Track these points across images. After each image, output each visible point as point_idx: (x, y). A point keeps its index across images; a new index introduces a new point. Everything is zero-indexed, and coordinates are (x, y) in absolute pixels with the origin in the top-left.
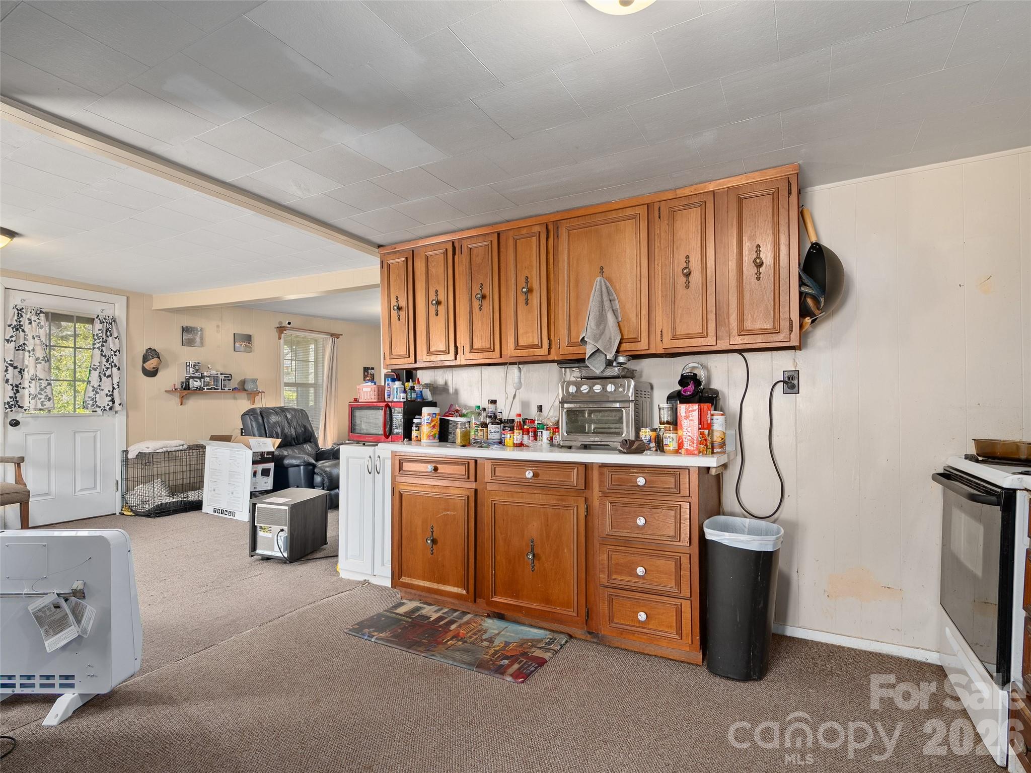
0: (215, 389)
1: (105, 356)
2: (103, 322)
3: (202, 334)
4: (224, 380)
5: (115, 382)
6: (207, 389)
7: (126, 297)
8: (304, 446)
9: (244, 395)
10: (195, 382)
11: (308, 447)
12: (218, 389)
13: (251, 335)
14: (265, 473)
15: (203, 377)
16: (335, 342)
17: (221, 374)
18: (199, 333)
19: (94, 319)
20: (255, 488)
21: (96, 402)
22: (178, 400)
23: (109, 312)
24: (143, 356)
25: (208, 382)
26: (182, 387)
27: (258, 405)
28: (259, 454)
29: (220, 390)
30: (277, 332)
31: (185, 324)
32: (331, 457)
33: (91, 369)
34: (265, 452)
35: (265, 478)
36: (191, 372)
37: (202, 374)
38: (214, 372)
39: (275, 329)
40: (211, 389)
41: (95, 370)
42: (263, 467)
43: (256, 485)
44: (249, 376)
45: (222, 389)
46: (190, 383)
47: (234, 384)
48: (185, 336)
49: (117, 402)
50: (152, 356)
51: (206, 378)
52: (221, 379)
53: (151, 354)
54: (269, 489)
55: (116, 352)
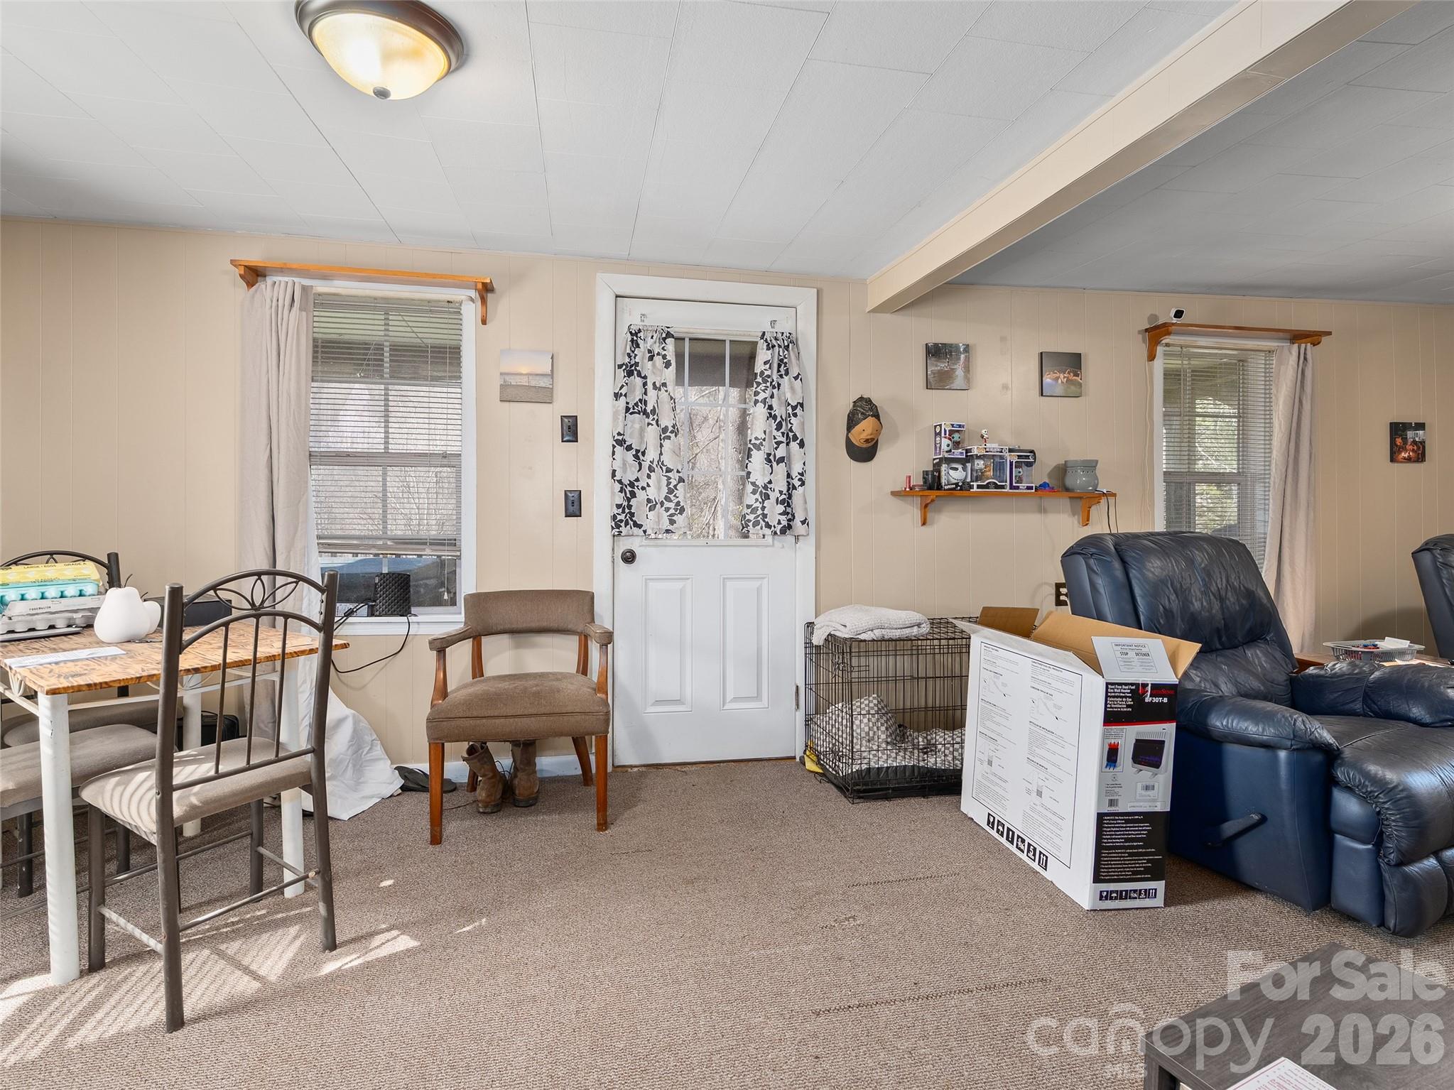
0: (997, 487)
1: (775, 417)
2: (773, 346)
3: (968, 360)
4: (1019, 465)
5: (794, 474)
6: (979, 487)
7: (816, 290)
8: (1249, 653)
9: (1064, 502)
10: (951, 472)
11: (1258, 656)
12: (1003, 487)
13: (1080, 354)
14: (1147, 753)
15: (969, 458)
16: (1309, 357)
17: (1011, 451)
18: (962, 356)
19: (757, 343)
20: (1112, 803)
21: (765, 516)
22: (916, 513)
23: (785, 326)
24: (848, 416)
25: (981, 470)
26: (925, 482)
27: (1098, 526)
28: (1126, 690)
29: (1007, 490)
30: (1144, 341)
31: (932, 340)
32: (1358, 706)
33: (752, 447)
34: (1145, 685)
35: (1147, 772)
36: (944, 447)
37: (967, 451)
38: (993, 446)
39: (1140, 336)
40: (987, 486)
41: (758, 448)
42: (1138, 733)
43: (1117, 793)
44: (1076, 452)
45: (1012, 487)
46: (943, 473)
47: (1039, 474)
48: (933, 365)
49: (799, 517)
50: (862, 413)
51: (977, 462)
52: (1011, 463)
53: (864, 409)
54: (1158, 809)
55: (796, 406)
